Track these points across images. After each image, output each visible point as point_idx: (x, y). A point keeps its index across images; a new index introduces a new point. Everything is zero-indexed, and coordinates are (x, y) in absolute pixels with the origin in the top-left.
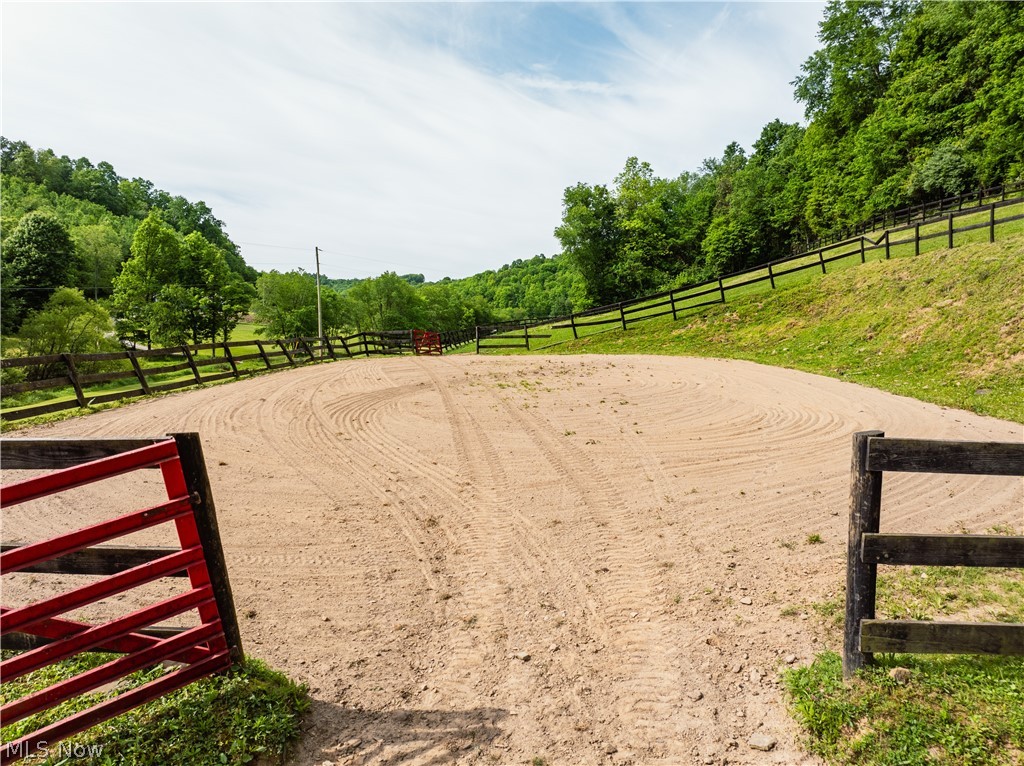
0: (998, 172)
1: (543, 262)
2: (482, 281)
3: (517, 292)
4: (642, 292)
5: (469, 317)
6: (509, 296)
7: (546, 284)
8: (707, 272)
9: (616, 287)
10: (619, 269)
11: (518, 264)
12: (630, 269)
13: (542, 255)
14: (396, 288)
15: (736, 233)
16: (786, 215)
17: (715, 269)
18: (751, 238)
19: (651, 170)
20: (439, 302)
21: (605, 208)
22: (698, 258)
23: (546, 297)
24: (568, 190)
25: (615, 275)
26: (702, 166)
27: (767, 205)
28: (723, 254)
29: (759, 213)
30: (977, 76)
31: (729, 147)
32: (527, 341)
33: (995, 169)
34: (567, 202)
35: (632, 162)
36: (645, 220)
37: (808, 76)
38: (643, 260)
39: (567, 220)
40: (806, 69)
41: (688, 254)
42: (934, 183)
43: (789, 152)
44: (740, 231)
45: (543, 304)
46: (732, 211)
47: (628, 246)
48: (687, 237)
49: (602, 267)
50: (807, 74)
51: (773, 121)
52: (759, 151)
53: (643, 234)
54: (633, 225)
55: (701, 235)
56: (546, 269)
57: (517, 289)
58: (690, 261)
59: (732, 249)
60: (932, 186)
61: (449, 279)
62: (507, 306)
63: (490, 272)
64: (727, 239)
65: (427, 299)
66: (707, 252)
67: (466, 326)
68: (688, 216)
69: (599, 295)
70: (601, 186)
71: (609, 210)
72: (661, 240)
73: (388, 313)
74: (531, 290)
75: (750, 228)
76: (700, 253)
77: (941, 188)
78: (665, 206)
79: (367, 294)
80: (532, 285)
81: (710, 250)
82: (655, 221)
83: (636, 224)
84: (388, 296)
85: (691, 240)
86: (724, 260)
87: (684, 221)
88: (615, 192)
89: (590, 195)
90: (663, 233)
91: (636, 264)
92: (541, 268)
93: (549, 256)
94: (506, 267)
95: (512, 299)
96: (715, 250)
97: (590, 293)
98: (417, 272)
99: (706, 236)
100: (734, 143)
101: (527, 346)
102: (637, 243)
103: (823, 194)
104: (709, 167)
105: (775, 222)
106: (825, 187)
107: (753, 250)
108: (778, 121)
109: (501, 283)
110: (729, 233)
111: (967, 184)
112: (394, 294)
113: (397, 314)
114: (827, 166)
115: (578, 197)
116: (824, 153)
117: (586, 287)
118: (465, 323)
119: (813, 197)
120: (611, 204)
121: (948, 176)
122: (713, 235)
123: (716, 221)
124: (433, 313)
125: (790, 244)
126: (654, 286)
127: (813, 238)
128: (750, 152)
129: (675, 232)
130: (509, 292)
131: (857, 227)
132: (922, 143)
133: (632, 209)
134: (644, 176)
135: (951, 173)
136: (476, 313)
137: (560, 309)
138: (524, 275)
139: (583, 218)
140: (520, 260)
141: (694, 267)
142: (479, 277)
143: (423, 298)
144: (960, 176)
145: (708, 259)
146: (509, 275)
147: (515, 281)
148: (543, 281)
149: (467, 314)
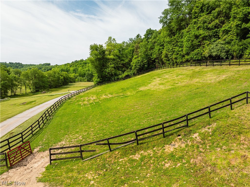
0: (241, 52)
1: (83, 61)
2: (66, 66)
3: (76, 69)
4: (114, 77)
5: (62, 79)
6: (74, 70)
7: (84, 67)
8: (132, 72)
9: (107, 75)
10: (107, 70)
11: (76, 62)
12: (110, 70)
13: (83, 59)
14: (37, 73)
15: (141, 61)
16: (154, 56)
17: (135, 71)
18: (145, 62)
19: (115, 41)
20: (52, 76)
21: (102, 51)
22: (130, 67)
23: (84, 70)
24: (91, 46)
25: (106, 72)
26: (129, 40)
27: (149, 53)
28: (138, 67)
29: (147, 55)
30: (222, 20)
31: (137, 35)
32: (81, 154)
33: (240, 51)
34: (91, 49)
35: (110, 38)
36: (114, 56)
37: (164, 16)
38: (114, 68)
39: (91, 55)
40: (163, 14)
41: (127, 66)
42: (217, 54)
43: (155, 38)
44: (142, 60)
45: (83, 73)
46: (140, 54)
47: (110, 63)
48: (126, 61)
49: (102, 69)
50: (163, 16)
51: (149, 29)
52: (146, 37)
53: (114, 60)
54: (111, 57)
55: (131, 60)
56: (84, 63)
57: (76, 68)
58: (127, 68)
59: (140, 65)
60: (216, 55)
61: (57, 65)
62: (73, 73)
63: (69, 64)
64: (139, 62)
65: (48, 76)
66: (132, 66)
67: (61, 82)
68: (126, 54)
69: (101, 78)
70: (101, 45)
71: (104, 52)
72: (119, 62)
73: (35, 81)
74: (80, 69)
75: (145, 59)
76: (130, 66)
77: (219, 55)
78: (120, 51)
79: (28, 75)
80: (80, 67)
81: (134, 65)
82: (117, 56)
83: (112, 57)
84: (35, 76)
85: (128, 62)
86: (138, 68)
87: (125, 56)
88: (105, 47)
89: (98, 47)
90: (119, 59)
91: (112, 69)
92: (83, 63)
93: (84, 60)
94: (73, 62)
95: (75, 71)
96: (135, 66)
97: (99, 77)
98: (48, 63)
99: (132, 61)
100: (139, 34)
101: (82, 157)
102: (112, 62)
103: (168, 51)
104: (131, 40)
105: (153, 58)
106: (169, 49)
107: (146, 66)
108: (150, 28)
109: (72, 67)
110: (139, 61)
111: (227, 55)
112: (36, 75)
113: (38, 81)
114: (169, 43)
115: (94, 48)
116: (168, 39)
117: (97, 76)
118: (61, 81)
119: (164, 52)
120: (104, 50)
121: (221, 52)
122: (134, 61)
123: (135, 57)
124: (50, 80)
125: (155, 64)
126: (118, 75)
127: (163, 63)
128: (143, 37)
129: (123, 59)
130: (74, 69)
131: (181, 63)
132: (206, 39)
133: (110, 52)
134: (114, 42)
135: (222, 51)
136: (64, 77)
137: (88, 75)
138: (78, 64)
139: (96, 55)
140: (77, 60)
141: (129, 70)
142: (66, 65)
143: (47, 75)
144: (226, 52)
145: (133, 68)
146: (74, 64)
147: (75, 66)
148: (83, 66)
149: (61, 78)
